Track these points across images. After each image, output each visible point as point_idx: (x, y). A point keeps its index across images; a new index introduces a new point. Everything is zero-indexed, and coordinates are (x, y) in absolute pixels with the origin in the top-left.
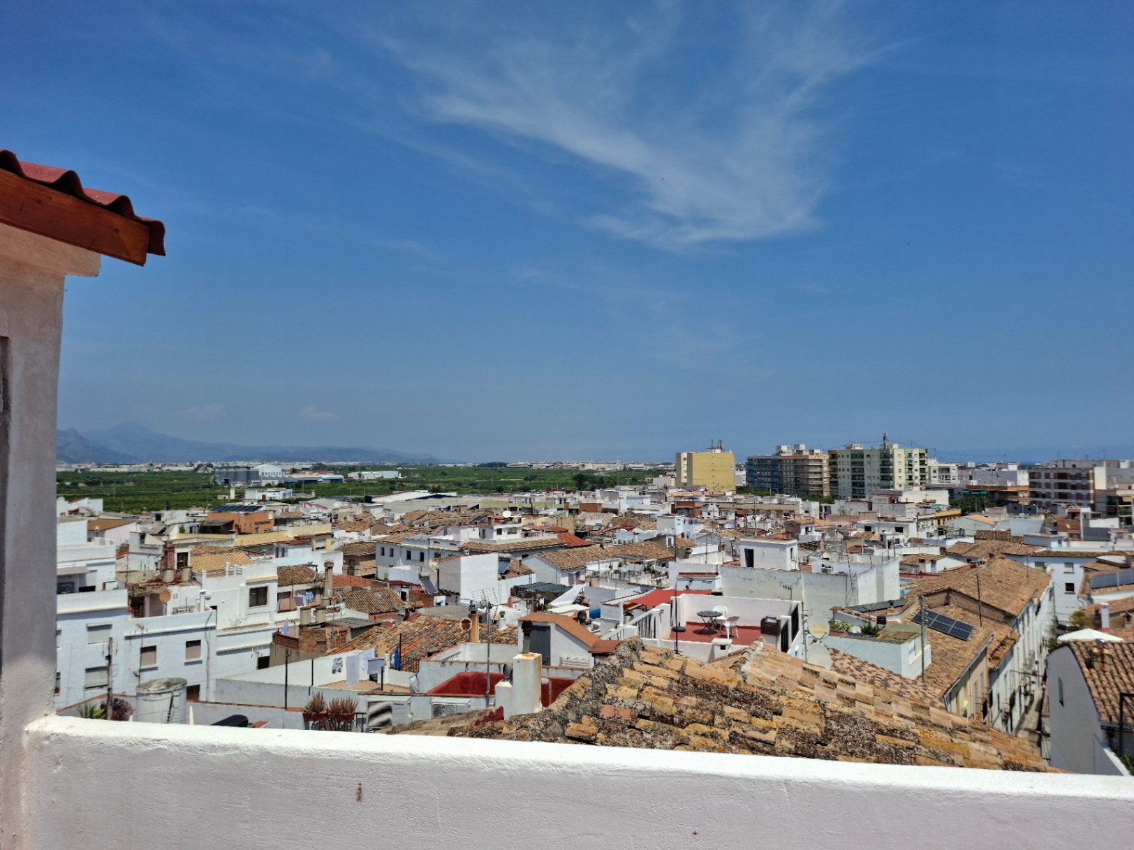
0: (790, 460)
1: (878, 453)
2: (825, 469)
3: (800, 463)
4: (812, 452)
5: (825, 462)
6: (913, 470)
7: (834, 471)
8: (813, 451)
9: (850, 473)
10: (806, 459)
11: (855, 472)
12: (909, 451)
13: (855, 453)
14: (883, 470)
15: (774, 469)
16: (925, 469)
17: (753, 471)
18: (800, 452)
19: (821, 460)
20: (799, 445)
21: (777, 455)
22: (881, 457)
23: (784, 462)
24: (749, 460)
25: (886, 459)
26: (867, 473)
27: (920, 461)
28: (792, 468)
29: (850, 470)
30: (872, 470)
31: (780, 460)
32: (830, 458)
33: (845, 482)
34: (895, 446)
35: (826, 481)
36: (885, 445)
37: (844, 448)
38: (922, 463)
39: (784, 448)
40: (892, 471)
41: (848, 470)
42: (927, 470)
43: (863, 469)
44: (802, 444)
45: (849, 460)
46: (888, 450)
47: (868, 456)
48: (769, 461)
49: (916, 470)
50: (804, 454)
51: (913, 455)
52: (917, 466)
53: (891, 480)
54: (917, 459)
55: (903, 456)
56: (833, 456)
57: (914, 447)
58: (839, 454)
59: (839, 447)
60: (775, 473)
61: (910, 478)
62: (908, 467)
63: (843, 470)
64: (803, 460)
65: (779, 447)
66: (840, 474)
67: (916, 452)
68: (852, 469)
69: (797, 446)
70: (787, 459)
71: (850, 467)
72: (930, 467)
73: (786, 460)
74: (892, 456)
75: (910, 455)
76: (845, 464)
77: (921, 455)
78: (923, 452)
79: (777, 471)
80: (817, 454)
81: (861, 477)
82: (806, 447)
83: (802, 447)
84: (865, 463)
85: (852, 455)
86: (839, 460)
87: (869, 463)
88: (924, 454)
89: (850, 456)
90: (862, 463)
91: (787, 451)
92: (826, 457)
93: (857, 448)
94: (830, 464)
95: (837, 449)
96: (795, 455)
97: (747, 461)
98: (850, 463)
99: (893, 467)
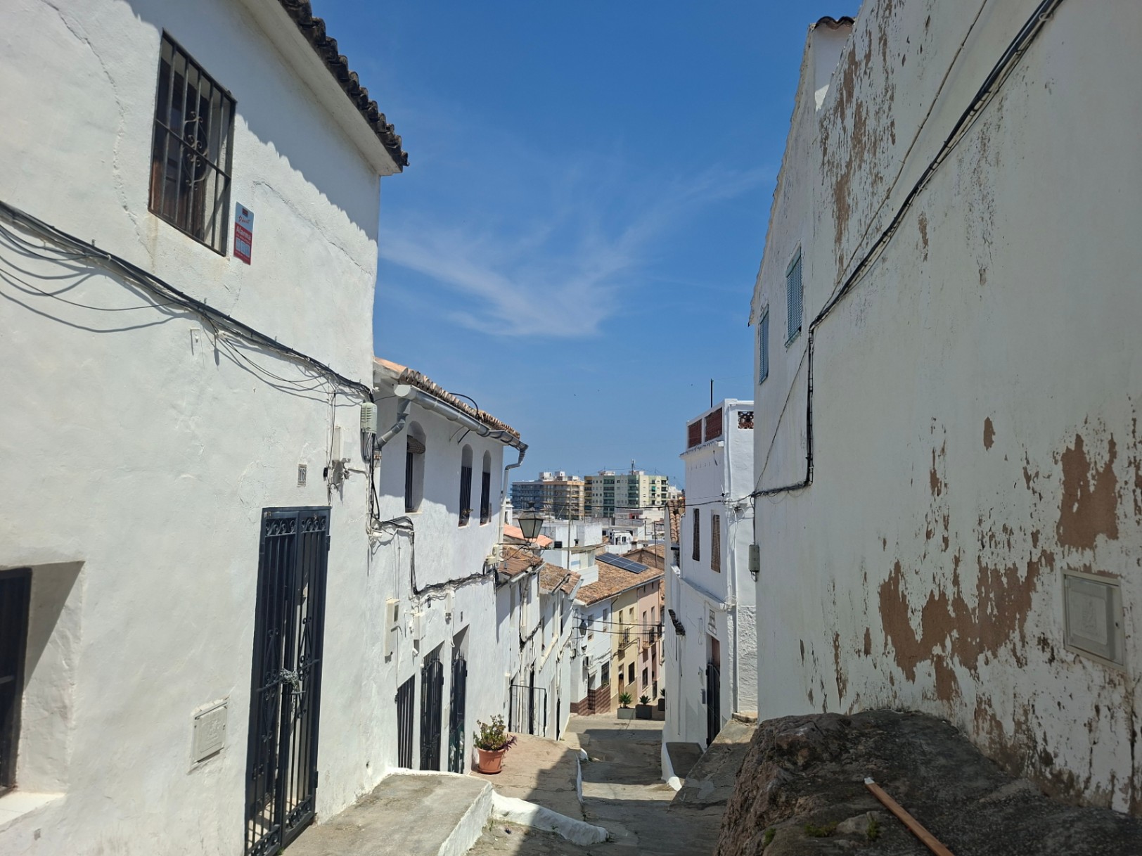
0: (551, 485)
1: (627, 479)
2: (582, 494)
3: (559, 488)
4: (570, 478)
5: (582, 488)
6: (656, 495)
7: (589, 496)
8: (572, 477)
9: (602, 498)
10: (565, 485)
11: (606, 496)
12: (653, 477)
13: (607, 479)
14: (631, 495)
15: (536, 494)
16: (665, 494)
17: (517, 496)
18: (560, 478)
19: (578, 486)
20: (559, 472)
21: (540, 480)
22: (629, 483)
23: (545, 487)
24: (513, 485)
25: (633, 483)
26: (616, 498)
27: (662, 488)
28: (552, 493)
29: (603, 495)
30: (620, 494)
31: (541, 486)
32: (586, 484)
33: (598, 504)
34: (641, 473)
35: (582, 505)
36: (633, 471)
37: (598, 475)
38: (664, 489)
39: (546, 475)
40: (638, 496)
41: (601, 495)
42: (667, 496)
43: (614, 493)
44: (563, 471)
45: (602, 485)
46: (635, 476)
47: (618, 482)
48: (532, 487)
49: (658, 495)
50: (564, 480)
51: (656, 482)
52: (659, 492)
53: (636, 502)
54: (659, 485)
55: (648, 482)
56: (589, 482)
57: (656, 475)
58: (593, 480)
59: (593, 473)
60: (537, 499)
61: (653, 502)
62: (652, 492)
63: (597, 495)
64: (562, 485)
65: (542, 474)
66: (594, 498)
67: (659, 479)
68: (605, 493)
69: (557, 473)
71: (602, 492)
72: (670, 493)
73: (547, 485)
74: (638, 482)
75: (653, 482)
76: (598, 489)
77: (663, 482)
78: (665, 479)
79: (539, 496)
80: (575, 480)
81: (612, 502)
82: (565, 473)
83: (563, 474)
84: (616, 488)
85: (605, 480)
86: (594, 485)
87: (618, 488)
88: (665, 481)
89: (603, 482)
90: (612, 489)
91: (548, 477)
92: (582, 483)
93: (609, 475)
94: (585, 489)
95: (592, 475)
96: (555, 481)
97: (511, 487)
98: (603, 489)
99: (639, 492)
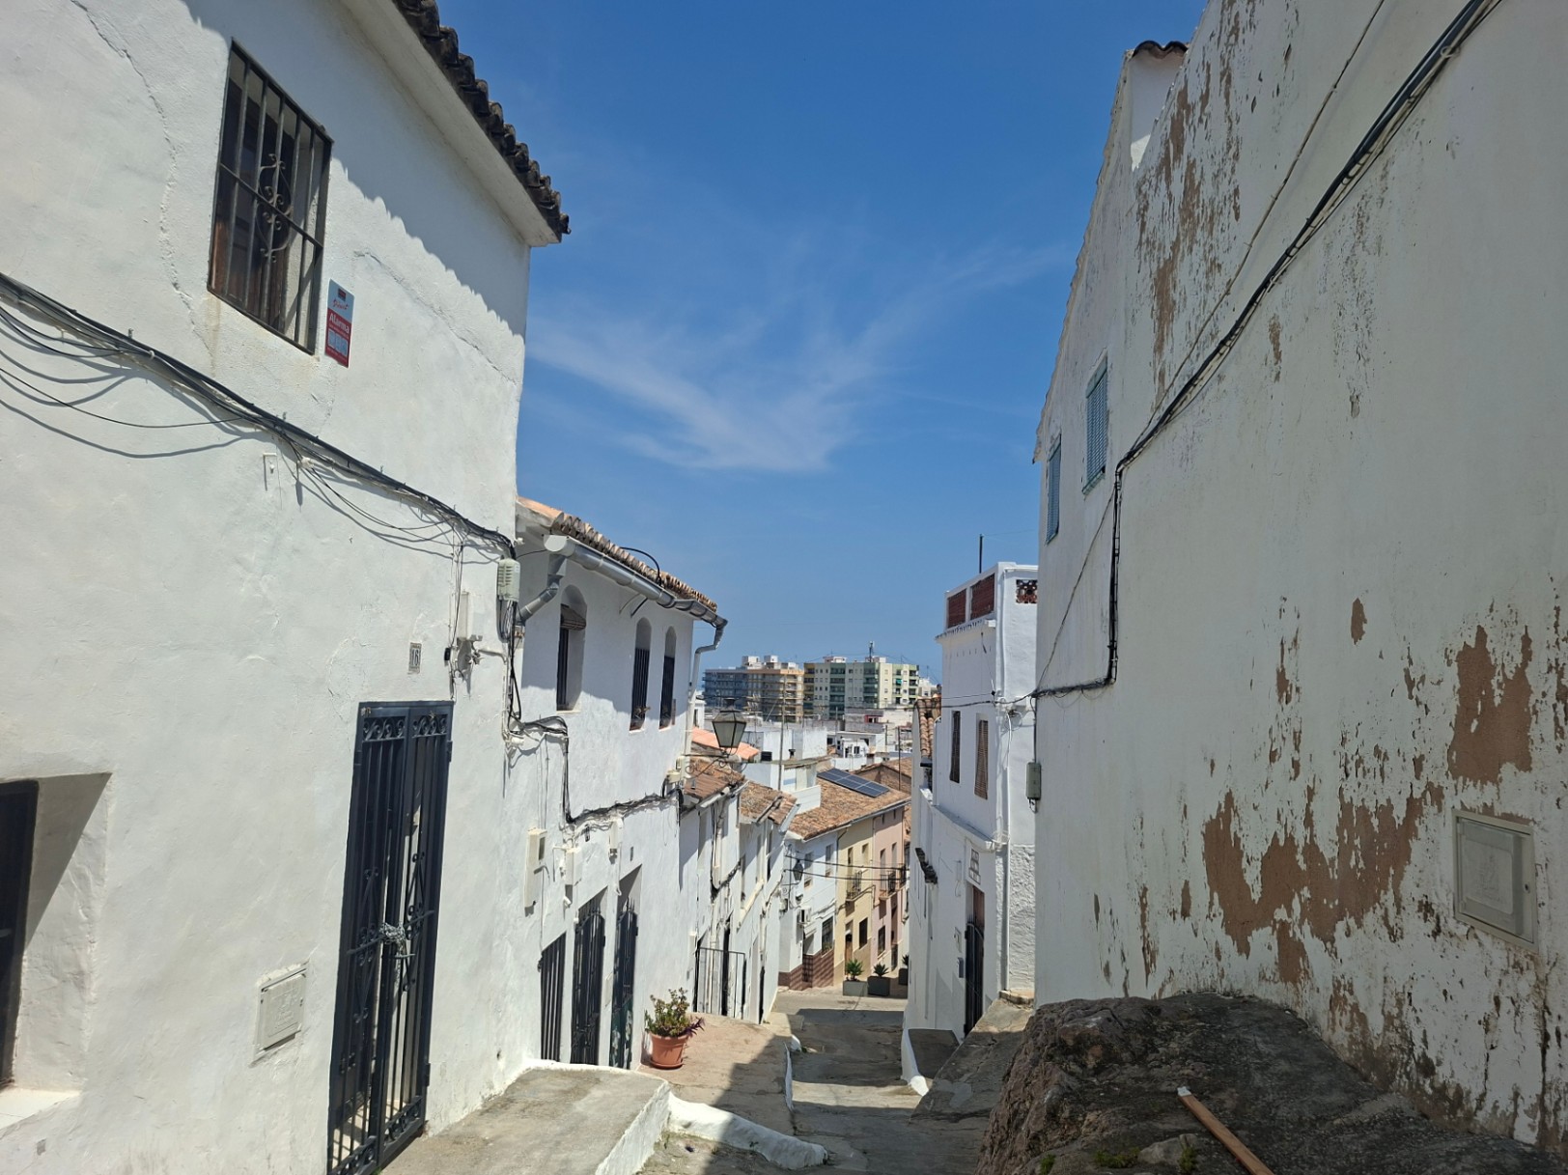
0: (757, 675)
1: (862, 668)
2: (800, 688)
3: (769, 679)
4: (785, 665)
5: (800, 679)
6: (902, 691)
7: (810, 690)
8: (787, 664)
9: (828, 694)
10: (778, 674)
11: (834, 691)
12: (898, 666)
13: (834, 667)
14: (866, 690)
15: (737, 687)
16: (915, 690)
17: (711, 689)
18: (771, 665)
19: (795, 677)
20: (769, 657)
21: (743, 668)
22: (865, 674)
23: (750, 677)
24: (707, 674)
25: (871, 673)
26: (848, 694)
27: (911, 680)
28: (760, 685)
29: (829, 689)
30: (853, 689)
31: (745, 675)
32: (806, 673)
33: (822, 699)
34: (882, 660)
35: (800, 696)
36: (871, 657)
37: (823, 661)
38: (912, 682)
39: (752, 660)
40: (877, 691)
41: (826, 689)
42: (917, 692)
43: (844, 687)
44: (775, 655)
45: (828, 676)
46: (874, 664)
47: (850, 671)
48: (732, 676)
49: (905, 691)
50: (776, 667)
51: (902, 673)
52: (906, 686)
53: (875, 702)
54: (906, 677)
55: (890, 672)
56: (810, 670)
57: (902, 662)
58: (816, 668)
59: (816, 659)
60: (738, 692)
61: (898, 699)
62: (895, 686)
64: (773, 675)
65: (746, 659)
66: (816, 693)
67: (906, 668)
68: (831, 687)
69: (767, 658)
70: (755, 673)
71: (828, 685)
72: (921, 689)
73: (753, 675)
74: (878, 672)
75: (899, 673)
76: (823, 680)
77: (912, 673)
78: (915, 668)
79: (740, 689)
80: (791, 668)
81: (841, 699)
82: (779, 659)
83: (774, 659)
84: (846, 680)
85: (832, 669)
86: (817, 676)
87: (851, 680)
88: (915, 672)
89: (829, 671)
90: (842, 681)
91: (755, 663)
92: (801, 673)
93: (838, 661)
94: (806, 681)
95: (815, 662)
96: (764, 668)
97: (704, 676)
98: (829, 680)
99: (879, 686)
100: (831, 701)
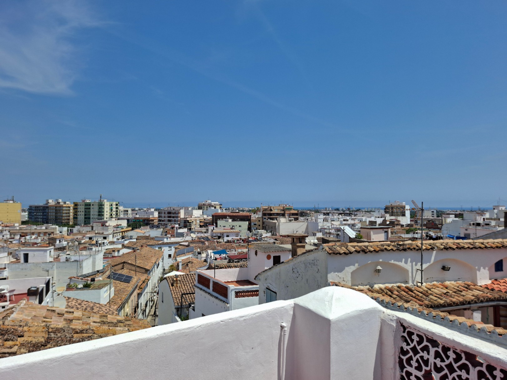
0: (53, 207)
1: (98, 204)
2: (71, 211)
3: (58, 208)
4: (65, 203)
5: (71, 208)
6: (113, 211)
7: (76, 212)
8: (66, 202)
9: (83, 213)
10: (62, 207)
11: (86, 212)
12: (111, 203)
13: (87, 204)
14: (99, 212)
15: (44, 211)
16: (118, 211)
17: (32, 212)
18: (59, 203)
19: (69, 207)
20: (58, 200)
21: (46, 204)
22: (99, 206)
23: (50, 208)
24: (30, 207)
25: (101, 206)
26: (91, 213)
27: (116, 207)
28: (54, 211)
29: (84, 212)
30: (94, 211)
31: (47, 207)
32: (74, 206)
33: (81, 217)
34: (105, 201)
35: (71, 217)
36: (101, 200)
37: (81, 201)
38: (117, 208)
39: (50, 201)
40: (103, 212)
41: (83, 212)
42: (119, 211)
43: (90, 211)
44: (60, 199)
45: (84, 207)
46: (102, 202)
47: (93, 205)
48: (41, 208)
49: (114, 211)
50: (61, 204)
51: (113, 205)
52: (114, 210)
53: (103, 216)
54: (114, 206)
55: (109, 205)
56: (76, 205)
57: (113, 201)
58: (78, 204)
59: (79, 201)
60: (45, 214)
61: (111, 215)
62: (110, 210)
63: (81, 212)
64: (60, 207)
65: (47, 201)
66: (79, 213)
67: (114, 203)
68: (85, 211)
69: (57, 200)
70: (52, 206)
71: (84, 210)
72: (120, 210)
73: (51, 207)
74: (104, 205)
75: (112, 205)
76: (81, 209)
77: (117, 205)
78: (117, 203)
79: (46, 212)
80: (68, 204)
81: (89, 215)
82: (62, 200)
83: (60, 201)
84: (91, 208)
85: (85, 204)
86: (79, 207)
87: (93, 208)
88: (118, 204)
89: (84, 205)
90: (90, 208)
91: (52, 202)
92: (72, 206)
93: (88, 201)
94: (74, 209)
95: (78, 202)
96: (56, 204)
97: (29, 207)
98: (84, 208)
99: (104, 210)
100: (85, 216)
